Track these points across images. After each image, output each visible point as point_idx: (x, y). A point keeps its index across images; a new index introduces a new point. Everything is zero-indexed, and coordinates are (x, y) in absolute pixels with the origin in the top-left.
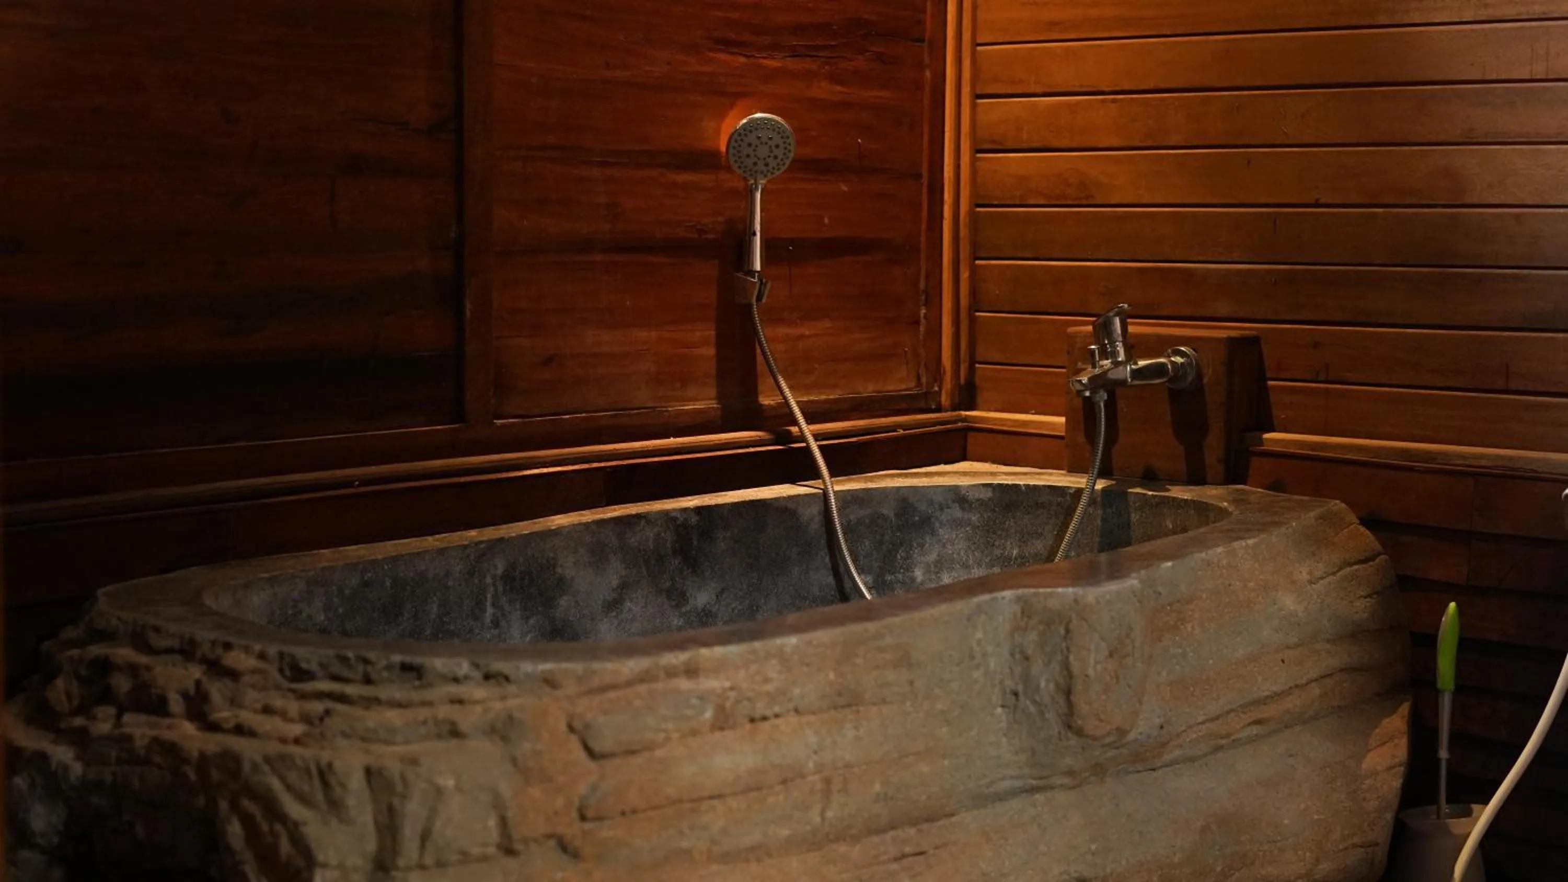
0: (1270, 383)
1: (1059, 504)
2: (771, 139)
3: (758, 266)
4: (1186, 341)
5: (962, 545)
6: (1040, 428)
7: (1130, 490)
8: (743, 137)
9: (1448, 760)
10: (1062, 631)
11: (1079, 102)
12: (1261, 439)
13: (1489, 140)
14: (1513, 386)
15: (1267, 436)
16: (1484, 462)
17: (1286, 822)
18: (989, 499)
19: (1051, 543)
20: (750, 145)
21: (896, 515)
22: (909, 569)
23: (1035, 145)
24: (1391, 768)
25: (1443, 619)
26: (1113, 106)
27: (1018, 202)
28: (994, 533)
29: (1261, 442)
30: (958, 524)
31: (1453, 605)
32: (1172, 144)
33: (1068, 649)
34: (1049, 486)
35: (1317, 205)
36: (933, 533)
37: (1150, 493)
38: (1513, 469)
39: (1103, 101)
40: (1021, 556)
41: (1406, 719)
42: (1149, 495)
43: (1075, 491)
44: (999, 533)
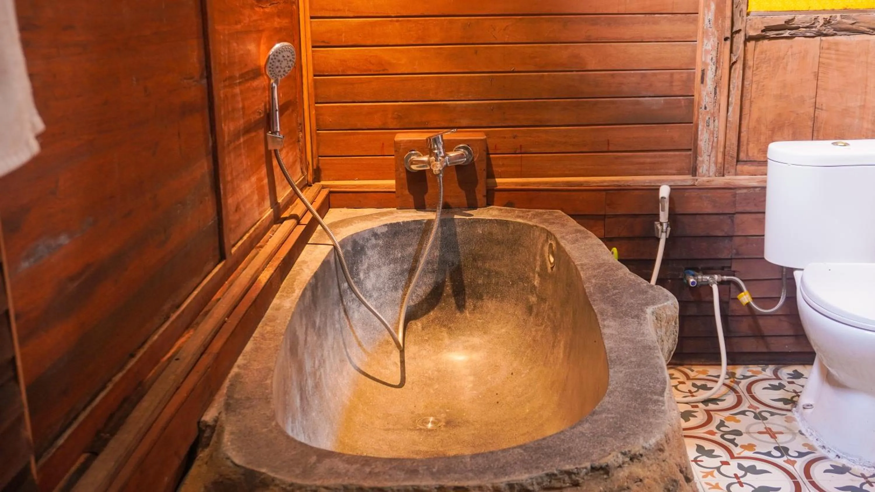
1: (419, 228)
2: (288, 57)
3: (279, 130)
4: (463, 141)
5: (376, 257)
6: (369, 188)
8: (276, 57)
11: (376, 22)
12: (496, 183)
13: (599, 41)
14: (611, 149)
18: (387, 232)
19: (416, 248)
20: (279, 61)
21: (352, 250)
22: (358, 275)
23: (350, 43)
26: (397, 24)
27: (341, 73)
28: (390, 248)
30: (374, 246)
32: (432, 42)
34: (414, 221)
35: (513, 72)
36: (365, 254)
37: (464, 217)
38: (620, 186)
39: (391, 21)
40: (403, 257)
42: (464, 219)
43: (427, 222)
44: (391, 247)
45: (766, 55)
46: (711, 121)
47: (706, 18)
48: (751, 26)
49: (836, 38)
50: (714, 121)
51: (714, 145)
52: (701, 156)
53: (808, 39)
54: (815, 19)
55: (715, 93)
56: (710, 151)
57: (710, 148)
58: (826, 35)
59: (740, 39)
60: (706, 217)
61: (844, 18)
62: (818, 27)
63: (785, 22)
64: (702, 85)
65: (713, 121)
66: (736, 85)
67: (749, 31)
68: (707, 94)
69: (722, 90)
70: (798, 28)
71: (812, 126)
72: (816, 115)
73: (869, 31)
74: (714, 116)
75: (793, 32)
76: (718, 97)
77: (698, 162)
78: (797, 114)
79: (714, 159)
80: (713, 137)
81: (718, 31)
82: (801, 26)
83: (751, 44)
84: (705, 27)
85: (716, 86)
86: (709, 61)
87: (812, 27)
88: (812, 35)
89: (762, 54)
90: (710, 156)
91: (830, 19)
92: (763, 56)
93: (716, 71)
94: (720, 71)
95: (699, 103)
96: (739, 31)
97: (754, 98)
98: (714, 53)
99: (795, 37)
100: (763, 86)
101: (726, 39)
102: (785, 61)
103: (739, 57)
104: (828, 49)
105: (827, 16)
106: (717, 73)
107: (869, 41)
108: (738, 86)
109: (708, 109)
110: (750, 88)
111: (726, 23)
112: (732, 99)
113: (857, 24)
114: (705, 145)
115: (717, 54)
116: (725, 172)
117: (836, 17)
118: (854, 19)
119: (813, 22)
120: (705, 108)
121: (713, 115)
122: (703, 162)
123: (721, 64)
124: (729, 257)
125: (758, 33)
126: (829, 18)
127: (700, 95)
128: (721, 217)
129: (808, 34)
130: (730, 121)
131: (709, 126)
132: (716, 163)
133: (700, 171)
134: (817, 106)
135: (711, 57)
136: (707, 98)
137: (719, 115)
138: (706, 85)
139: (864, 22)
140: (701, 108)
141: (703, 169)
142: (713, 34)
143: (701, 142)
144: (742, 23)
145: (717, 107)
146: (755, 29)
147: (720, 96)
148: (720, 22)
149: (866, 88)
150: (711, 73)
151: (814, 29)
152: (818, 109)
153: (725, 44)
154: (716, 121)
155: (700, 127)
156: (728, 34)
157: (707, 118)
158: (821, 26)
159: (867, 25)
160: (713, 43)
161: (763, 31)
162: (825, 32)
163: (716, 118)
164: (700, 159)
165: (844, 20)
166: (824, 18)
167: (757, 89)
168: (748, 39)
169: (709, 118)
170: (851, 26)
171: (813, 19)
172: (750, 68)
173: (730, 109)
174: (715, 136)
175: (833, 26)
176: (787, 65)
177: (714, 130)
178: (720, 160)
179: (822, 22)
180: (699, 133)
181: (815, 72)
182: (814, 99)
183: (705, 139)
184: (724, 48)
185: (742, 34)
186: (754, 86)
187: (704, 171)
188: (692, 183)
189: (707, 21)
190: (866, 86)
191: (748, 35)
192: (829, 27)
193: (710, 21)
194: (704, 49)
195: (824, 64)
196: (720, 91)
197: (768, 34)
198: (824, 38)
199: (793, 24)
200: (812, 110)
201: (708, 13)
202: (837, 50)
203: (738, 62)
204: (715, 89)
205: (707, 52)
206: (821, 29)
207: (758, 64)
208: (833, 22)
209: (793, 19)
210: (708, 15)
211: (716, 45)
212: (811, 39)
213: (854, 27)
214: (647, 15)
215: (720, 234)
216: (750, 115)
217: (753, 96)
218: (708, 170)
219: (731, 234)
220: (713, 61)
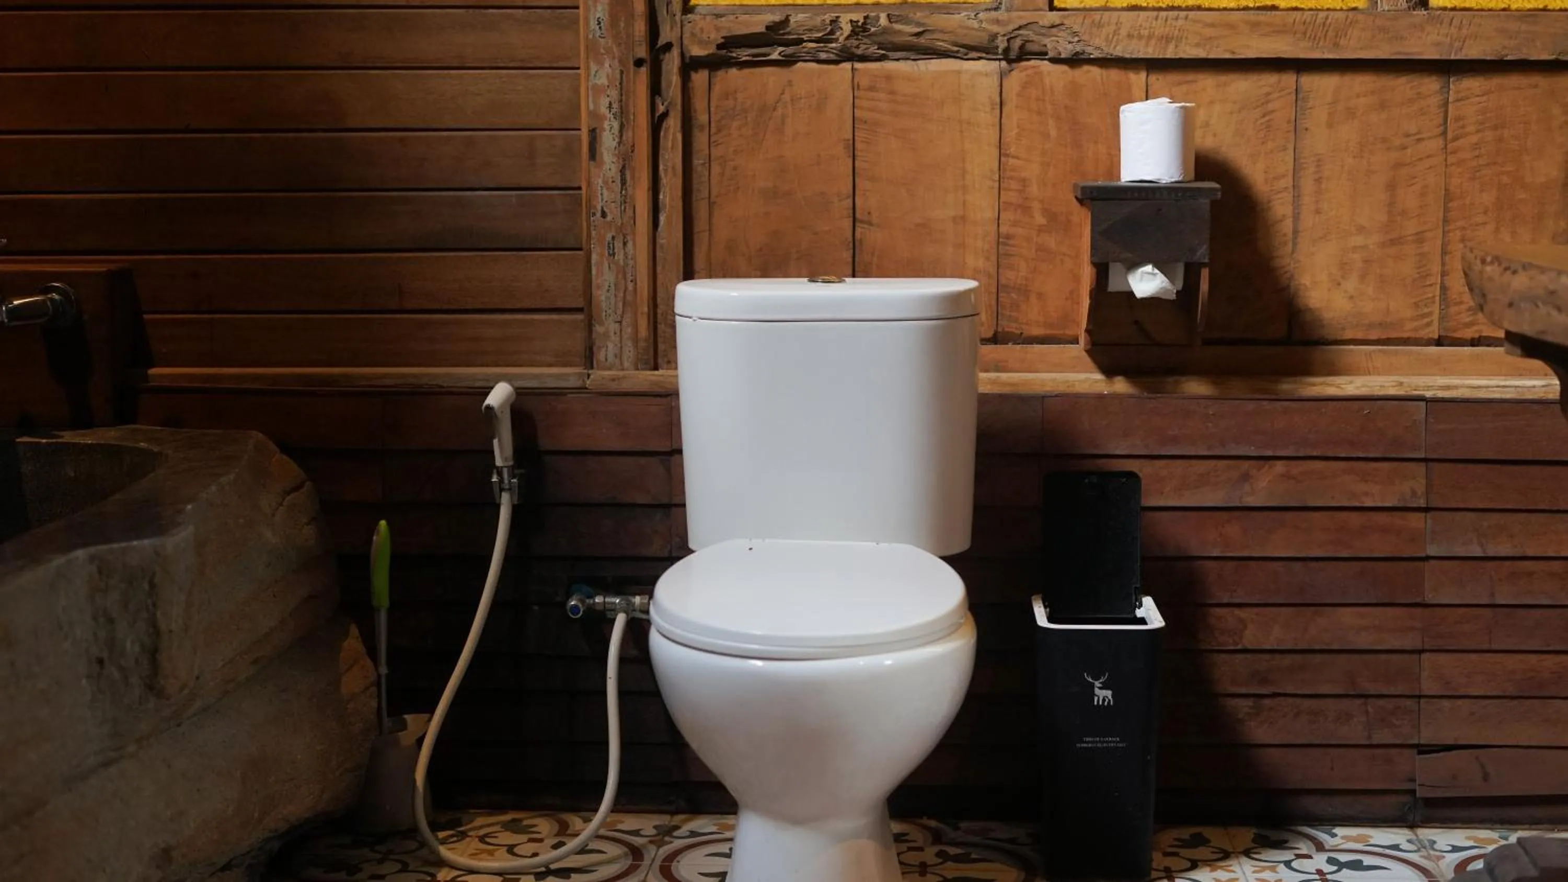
0: (146, 316)
4: (58, 277)
7: (18, 440)
9: (387, 675)
10: (146, 586)
12: (146, 375)
15: (152, 371)
16: (388, 382)
17: (299, 757)
24: (367, 688)
25: (375, 538)
29: (146, 378)
31: (383, 523)
33: (154, 605)
35: (187, 130)
37: (44, 441)
38: (418, 386)
41: (360, 639)
42: (43, 443)
45: (736, 99)
46: (618, 244)
47: (591, 17)
48: (693, 34)
49: (889, 65)
50: (625, 244)
51: (629, 298)
52: (601, 324)
53: (825, 67)
54: (832, 22)
55: (623, 182)
56: (619, 312)
57: (621, 304)
58: (864, 59)
59: (672, 64)
60: (608, 459)
61: (896, 22)
62: (841, 39)
63: (768, 28)
64: (592, 163)
65: (621, 245)
66: (669, 164)
67: (690, 47)
68: (605, 183)
69: (637, 175)
70: (799, 42)
71: (850, 260)
72: (858, 235)
73: (958, 52)
74: (624, 233)
75: (790, 50)
76: (630, 190)
77: (594, 336)
78: (816, 234)
79: (629, 330)
80: (625, 278)
81: (620, 44)
82: (805, 37)
83: (700, 78)
84: (591, 36)
85: (624, 167)
86: (604, 110)
87: (831, 41)
88: (832, 57)
89: (727, 99)
90: (620, 322)
91: (864, 23)
92: (731, 103)
93: (621, 131)
94: (630, 133)
95: (590, 206)
96: (668, 47)
97: (717, 197)
98: (614, 93)
99: (795, 62)
100: (735, 168)
101: (639, 63)
102: (779, 111)
103: (670, 103)
104: (872, 88)
105: (858, 17)
106: (624, 138)
107: (959, 72)
108: (674, 168)
109: (609, 218)
110: (707, 173)
111: (637, 28)
112: (665, 197)
113: (928, 36)
114: (608, 298)
115: (621, 95)
116: (660, 361)
117: (877, 18)
118: (918, 24)
119: (829, 28)
120: (604, 215)
121: (620, 229)
122: (606, 335)
123: (632, 117)
124: (666, 554)
125: (711, 51)
126: (862, 21)
127: (589, 184)
128: (643, 460)
129: (823, 56)
130: (662, 246)
131: (614, 254)
132: (636, 340)
133: (601, 356)
134: (858, 215)
135: (607, 100)
136: (605, 192)
137: (634, 233)
138: (602, 163)
139: (942, 31)
140: (594, 214)
141: (607, 351)
142: (609, 51)
143: (599, 292)
144: (672, 28)
145: (629, 212)
146: (702, 43)
147: (634, 188)
148: (622, 24)
149: (964, 178)
150: (611, 137)
151: (834, 45)
152: (862, 222)
153: (635, 73)
154: (630, 245)
155: (594, 257)
156: (642, 52)
157: (609, 237)
158: (847, 38)
159: (953, 38)
160: (610, 70)
161: (720, 47)
162: (859, 52)
163: (629, 238)
164: (599, 329)
165: (898, 27)
166: (851, 21)
167: (722, 174)
168: (689, 66)
169: (613, 238)
170: (914, 39)
171: (828, 22)
172: (702, 128)
173: (662, 219)
174: (630, 278)
175: (875, 39)
176: (783, 123)
177: (626, 265)
178: (643, 331)
179: (847, 29)
180: (594, 272)
181: (848, 140)
182: (850, 201)
183: (607, 284)
184: (634, 83)
185: (675, 52)
186: (716, 169)
187: (611, 358)
188: (578, 384)
189: (593, 24)
190: (964, 172)
191: (688, 55)
192: (865, 40)
193: (599, 23)
194: (590, 84)
195: (866, 122)
196: (633, 178)
197: (734, 55)
198: (858, 65)
199: (789, 33)
200: (847, 224)
201: (595, 7)
202: (892, 92)
203: (672, 114)
204: (622, 171)
205: (598, 91)
206: (849, 43)
207: (719, 121)
208: (873, 29)
209: (786, 21)
210: (596, 10)
211: (618, 76)
212: (832, 67)
213: (922, 40)
214: (471, 11)
215: (641, 499)
216: (710, 235)
217: (714, 192)
218: (619, 356)
219: (665, 500)
220: (614, 111)
